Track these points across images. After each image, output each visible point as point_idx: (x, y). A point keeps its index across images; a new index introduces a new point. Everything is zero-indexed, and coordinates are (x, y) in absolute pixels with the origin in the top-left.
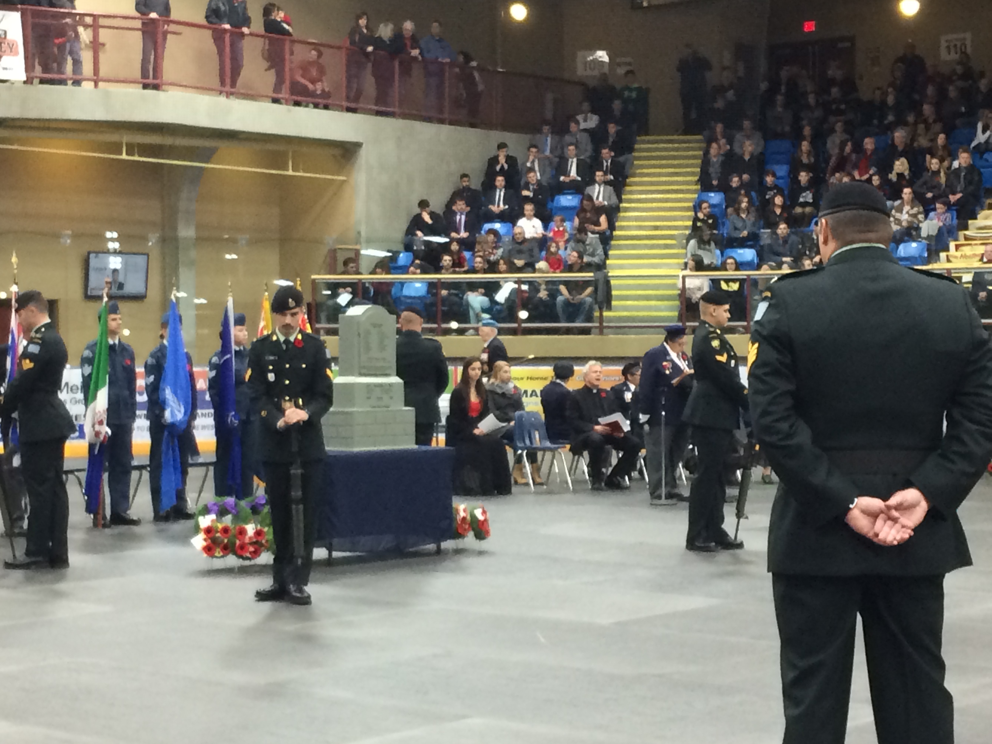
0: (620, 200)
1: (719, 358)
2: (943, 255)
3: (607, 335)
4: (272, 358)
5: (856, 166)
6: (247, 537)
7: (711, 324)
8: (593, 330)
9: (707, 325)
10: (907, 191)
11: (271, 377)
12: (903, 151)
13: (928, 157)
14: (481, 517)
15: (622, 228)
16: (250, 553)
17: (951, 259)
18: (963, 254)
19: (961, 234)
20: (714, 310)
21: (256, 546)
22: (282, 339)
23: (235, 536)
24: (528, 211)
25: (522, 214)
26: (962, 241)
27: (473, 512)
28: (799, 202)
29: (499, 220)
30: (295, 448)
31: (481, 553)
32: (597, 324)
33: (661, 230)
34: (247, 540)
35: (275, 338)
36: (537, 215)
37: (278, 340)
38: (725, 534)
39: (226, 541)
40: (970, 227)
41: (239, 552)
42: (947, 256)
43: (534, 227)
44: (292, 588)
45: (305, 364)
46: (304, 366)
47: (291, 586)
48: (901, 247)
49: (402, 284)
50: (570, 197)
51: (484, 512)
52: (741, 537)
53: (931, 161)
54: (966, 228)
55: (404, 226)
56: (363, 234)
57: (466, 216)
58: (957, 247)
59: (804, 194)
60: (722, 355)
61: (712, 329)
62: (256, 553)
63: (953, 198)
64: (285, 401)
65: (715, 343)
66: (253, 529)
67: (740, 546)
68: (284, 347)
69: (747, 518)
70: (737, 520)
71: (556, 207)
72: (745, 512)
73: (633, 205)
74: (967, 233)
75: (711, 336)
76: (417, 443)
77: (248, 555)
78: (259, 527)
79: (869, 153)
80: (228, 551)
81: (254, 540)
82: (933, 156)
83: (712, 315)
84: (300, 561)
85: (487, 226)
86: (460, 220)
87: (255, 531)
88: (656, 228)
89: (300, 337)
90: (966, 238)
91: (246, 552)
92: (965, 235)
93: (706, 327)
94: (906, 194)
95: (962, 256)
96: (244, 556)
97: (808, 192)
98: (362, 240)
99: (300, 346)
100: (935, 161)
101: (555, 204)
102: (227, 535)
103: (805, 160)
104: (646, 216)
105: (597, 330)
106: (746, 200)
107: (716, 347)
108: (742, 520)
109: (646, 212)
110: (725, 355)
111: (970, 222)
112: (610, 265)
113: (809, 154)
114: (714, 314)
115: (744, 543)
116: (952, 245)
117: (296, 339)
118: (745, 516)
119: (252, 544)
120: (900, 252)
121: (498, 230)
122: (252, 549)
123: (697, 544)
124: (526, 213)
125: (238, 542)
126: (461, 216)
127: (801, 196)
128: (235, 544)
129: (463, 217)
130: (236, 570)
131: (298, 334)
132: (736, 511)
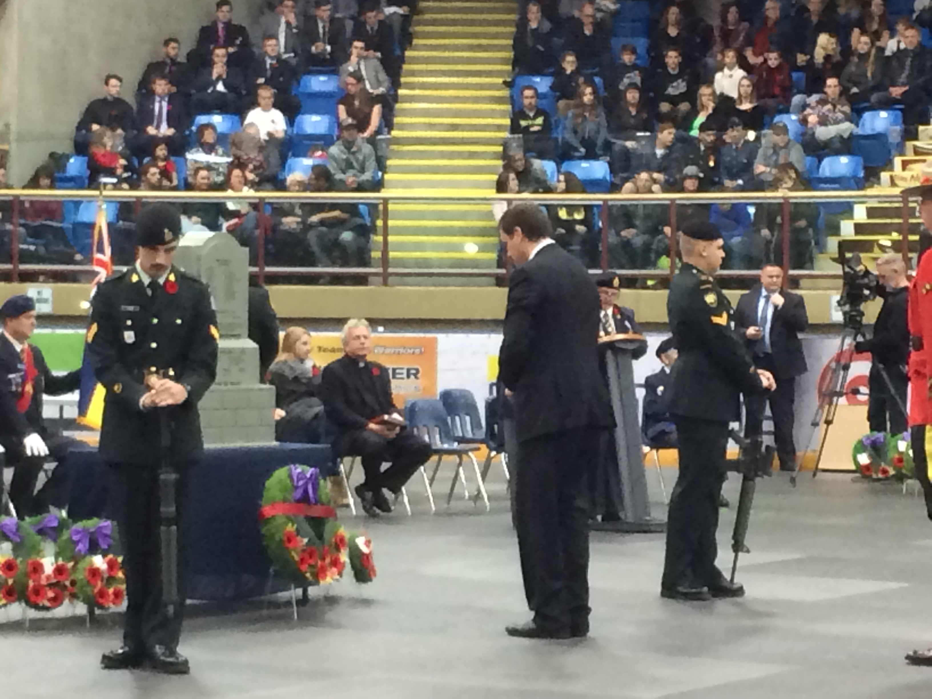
0: (396, 84)
1: (716, 320)
2: (885, 176)
3: (393, 285)
4: (131, 308)
5: (749, 42)
6: (43, 577)
7: (700, 268)
8: (371, 279)
9: (695, 271)
10: (831, 82)
11: (129, 337)
12: (820, 22)
13: (856, 31)
14: (365, 550)
15: (402, 127)
16: (50, 600)
17: (897, 182)
18: (915, 175)
19: (910, 144)
20: (705, 247)
21: (57, 589)
22: (146, 281)
23: (27, 575)
24: (264, 98)
25: (254, 104)
26: (910, 156)
27: (354, 541)
28: (667, 92)
29: (218, 111)
30: (165, 441)
31: (366, 602)
32: (380, 270)
33: (463, 130)
34: (44, 582)
35: (135, 278)
36: (276, 105)
37: (140, 282)
38: (718, 574)
39: (10, 582)
40: (921, 136)
41: (33, 598)
42: (892, 177)
43: (273, 122)
44: (158, 649)
45: (180, 318)
46: (179, 321)
47: (157, 647)
48: (826, 161)
49: (77, 204)
50: (322, 78)
51: (368, 543)
52: (738, 580)
53: (859, 38)
54: (915, 137)
55: (75, 118)
56: (13, 128)
57: (169, 103)
58: (905, 165)
59: (675, 84)
60: (720, 316)
61: (704, 278)
62: (57, 601)
63: (896, 91)
64: (151, 373)
65: (710, 299)
66: (52, 564)
67: (739, 592)
68: (149, 292)
69: (748, 551)
70: (733, 555)
71: (304, 94)
72: (746, 543)
73: (417, 92)
74: (917, 143)
75: (703, 287)
76: (277, 439)
77: (47, 604)
78: (60, 561)
79: (770, 23)
80: (12, 598)
81: (54, 581)
82: (864, 32)
83: (701, 255)
84: (171, 609)
85: (202, 119)
86: (161, 108)
87: (55, 566)
88: (454, 127)
89: (172, 278)
90: (917, 151)
91: (43, 597)
92: (915, 148)
93: (693, 274)
94: (830, 86)
95: (912, 177)
96: (41, 605)
97: (680, 81)
98: (12, 137)
99: (171, 291)
100: (865, 39)
101: (301, 90)
102: (12, 573)
103: (673, 32)
104: (437, 109)
105: (381, 279)
106: (589, 90)
107: (712, 303)
108: (740, 554)
109: (437, 103)
110: (725, 315)
111: (921, 128)
112: (389, 181)
113: (678, 23)
114: (704, 254)
115: (745, 588)
116: (898, 161)
117: (167, 280)
118: (745, 549)
119: (51, 586)
120: (824, 169)
121: (216, 125)
122: (51, 594)
123: (681, 589)
124: (261, 101)
125: (31, 583)
126: (160, 102)
127: (671, 85)
128: (27, 587)
129: (165, 104)
130: (27, 624)
131: (170, 274)
132: (733, 542)
